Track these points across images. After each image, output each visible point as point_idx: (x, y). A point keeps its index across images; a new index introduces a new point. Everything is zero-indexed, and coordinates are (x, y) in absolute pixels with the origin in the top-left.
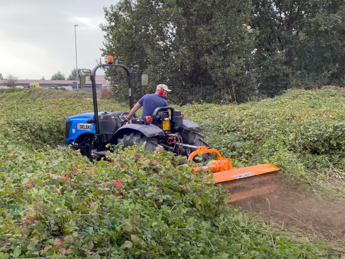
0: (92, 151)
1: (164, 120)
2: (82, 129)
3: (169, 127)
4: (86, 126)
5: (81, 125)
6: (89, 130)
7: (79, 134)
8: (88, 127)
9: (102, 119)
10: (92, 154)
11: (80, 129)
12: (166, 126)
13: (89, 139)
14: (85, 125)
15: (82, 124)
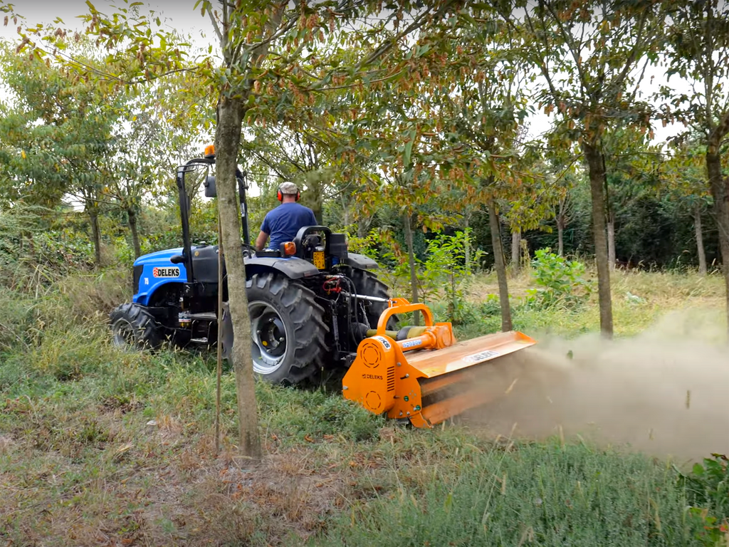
0: (180, 315)
1: (316, 251)
2: (161, 277)
3: (324, 263)
4: (169, 270)
5: (159, 270)
6: (174, 278)
7: (156, 285)
8: (173, 272)
9: (198, 256)
10: (180, 320)
11: (158, 277)
12: (319, 262)
13: (174, 294)
14: (167, 268)
15: (161, 268)
